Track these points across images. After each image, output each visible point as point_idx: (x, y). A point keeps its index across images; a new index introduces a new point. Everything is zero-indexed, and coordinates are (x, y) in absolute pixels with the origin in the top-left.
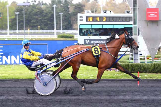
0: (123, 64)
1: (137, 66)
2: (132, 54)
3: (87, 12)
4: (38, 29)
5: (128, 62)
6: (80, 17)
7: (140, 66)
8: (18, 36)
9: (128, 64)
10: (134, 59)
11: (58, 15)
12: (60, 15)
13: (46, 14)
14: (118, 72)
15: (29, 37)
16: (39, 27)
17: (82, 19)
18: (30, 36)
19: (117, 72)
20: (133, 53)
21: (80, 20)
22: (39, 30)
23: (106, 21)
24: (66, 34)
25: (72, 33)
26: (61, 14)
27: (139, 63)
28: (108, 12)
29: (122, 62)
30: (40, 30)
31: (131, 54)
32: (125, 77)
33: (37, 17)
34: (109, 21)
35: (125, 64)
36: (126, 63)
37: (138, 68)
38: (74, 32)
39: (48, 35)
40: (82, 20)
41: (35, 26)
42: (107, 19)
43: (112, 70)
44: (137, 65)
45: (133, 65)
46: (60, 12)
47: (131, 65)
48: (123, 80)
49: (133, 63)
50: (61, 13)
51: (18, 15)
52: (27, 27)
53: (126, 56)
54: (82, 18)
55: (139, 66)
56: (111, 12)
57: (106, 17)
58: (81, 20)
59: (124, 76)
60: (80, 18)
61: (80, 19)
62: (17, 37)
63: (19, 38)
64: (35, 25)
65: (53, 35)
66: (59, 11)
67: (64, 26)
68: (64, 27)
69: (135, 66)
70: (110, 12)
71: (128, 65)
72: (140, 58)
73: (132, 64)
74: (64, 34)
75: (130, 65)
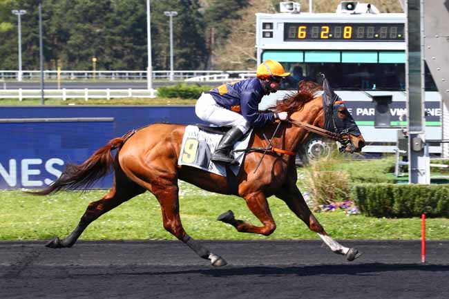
0: (370, 187)
1: (420, 194)
2: (403, 152)
3: (288, 7)
4: (91, 69)
5: (389, 181)
6: (264, 25)
7: (433, 195)
8: (20, 91)
9: (390, 189)
10: (409, 169)
11: (160, 17)
12: (168, 18)
13: (120, 14)
14: (356, 214)
15: (62, 94)
16: (94, 60)
17: (271, 30)
18: (64, 91)
19: (351, 215)
20: (406, 149)
21: (264, 36)
22: (94, 72)
23: (354, 38)
24: (189, 83)
25: (208, 80)
26: (171, 14)
27: (429, 183)
28: (361, 7)
29: (370, 181)
30: (97, 69)
31: (401, 154)
32: (381, 232)
33: (87, 26)
34: (365, 39)
35: (379, 187)
36: (382, 184)
37: (423, 201)
38: (215, 76)
39: (126, 86)
40: (271, 36)
41: (82, 58)
42: (358, 32)
43: (333, 210)
44: (419, 192)
45: (407, 193)
46: (165, 10)
47: (400, 191)
48: (371, 243)
49: (409, 183)
50: (171, 11)
51: (24, 18)
52: (52, 60)
53: (383, 159)
54: (271, 28)
55: (429, 194)
56: (369, 6)
57: (354, 26)
58: (268, 35)
59: (373, 230)
60: (264, 28)
61: (264, 33)
62: (17, 94)
63: (24, 99)
64: (83, 52)
65: (144, 86)
66: (162, 6)
67: (183, 55)
68: (182, 60)
69: (415, 195)
70: (367, 8)
71: (389, 192)
72: (431, 168)
73: (404, 187)
74: (180, 84)
75: (396, 191)
